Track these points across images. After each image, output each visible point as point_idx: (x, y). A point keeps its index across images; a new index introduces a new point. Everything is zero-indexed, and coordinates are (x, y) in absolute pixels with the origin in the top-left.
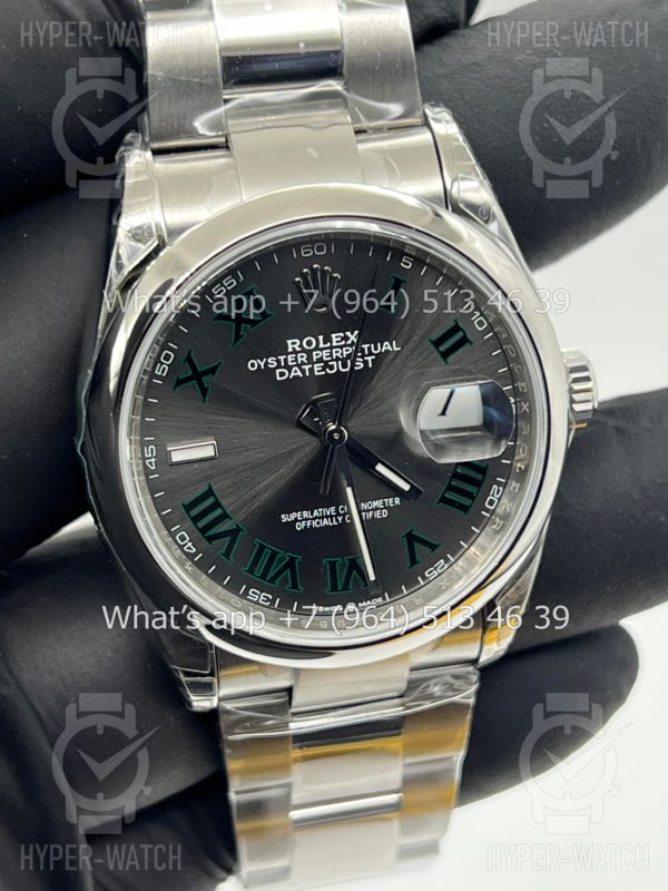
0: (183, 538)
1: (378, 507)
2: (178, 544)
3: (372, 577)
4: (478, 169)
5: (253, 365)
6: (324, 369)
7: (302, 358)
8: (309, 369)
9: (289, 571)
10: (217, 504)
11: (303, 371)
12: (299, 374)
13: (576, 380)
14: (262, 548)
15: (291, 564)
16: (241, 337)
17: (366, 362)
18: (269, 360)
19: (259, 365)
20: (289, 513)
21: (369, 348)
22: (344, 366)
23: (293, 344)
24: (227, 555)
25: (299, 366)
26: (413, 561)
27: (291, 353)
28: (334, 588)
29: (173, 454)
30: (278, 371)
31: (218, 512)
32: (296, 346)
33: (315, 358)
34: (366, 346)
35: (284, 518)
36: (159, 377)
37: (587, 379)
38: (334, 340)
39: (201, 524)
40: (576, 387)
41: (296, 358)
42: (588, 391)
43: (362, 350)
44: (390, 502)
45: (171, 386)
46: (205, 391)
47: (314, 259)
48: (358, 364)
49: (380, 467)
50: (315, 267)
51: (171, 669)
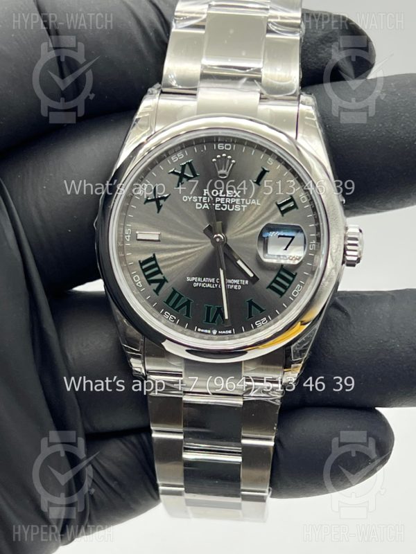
0: (136, 279)
1: (236, 284)
2: (133, 280)
3: (226, 317)
4: (317, 123)
6: (220, 207)
8: (213, 206)
9: (186, 306)
10: (156, 265)
12: (208, 207)
13: (350, 239)
15: (188, 303)
16: (182, 183)
17: (242, 208)
20: (190, 277)
21: (245, 201)
22: (231, 208)
24: (157, 292)
25: (208, 203)
26: (250, 316)
28: (208, 320)
29: (138, 235)
30: (197, 204)
31: (156, 269)
33: (217, 201)
34: (243, 200)
35: (188, 279)
37: (356, 239)
39: (147, 273)
40: (349, 241)
42: (356, 245)
43: (241, 201)
44: (243, 282)
45: (144, 201)
46: (159, 207)
47: (224, 151)
48: (237, 208)
49: (239, 262)
50: (224, 155)
51: (122, 346)
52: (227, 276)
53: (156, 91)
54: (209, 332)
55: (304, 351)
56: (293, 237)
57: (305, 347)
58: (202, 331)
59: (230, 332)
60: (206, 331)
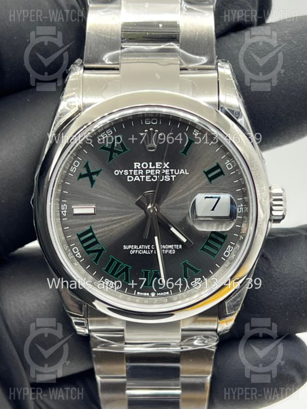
0: (75, 250)
2: (73, 252)
4: (237, 92)
5: (117, 173)
6: (151, 179)
7: (141, 172)
8: (144, 178)
9: (125, 273)
10: (93, 236)
11: (140, 178)
12: (139, 179)
13: (275, 200)
14: (113, 260)
15: (126, 269)
16: (112, 158)
17: (171, 178)
18: (125, 171)
19: (120, 173)
20: (127, 245)
21: (174, 172)
22: (161, 178)
23: (137, 165)
24: (96, 261)
25: (139, 176)
26: (186, 277)
27: (136, 169)
29: (74, 210)
30: (128, 177)
31: (94, 240)
32: (138, 166)
33: (147, 173)
34: (172, 170)
35: (125, 247)
36: (71, 173)
37: (281, 200)
38: (157, 165)
39: (85, 245)
40: (275, 203)
41: (138, 172)
42: (281, 205)
43: (170, 172)
44: (177, 246)
45: (77, 178)
46: (92, 182)
47: (151, 126)
48: (167, 178)
49: (173, 229)
50: (151, 129)
51: (66, 312)
52: (162, 242)
53: (79, 68)
54: (148, 294)
55: (237, 305)
56: (219, 198)
57: (238, 302)
58: (141, 294)
59: (168, 293)
60: (145, 294)
